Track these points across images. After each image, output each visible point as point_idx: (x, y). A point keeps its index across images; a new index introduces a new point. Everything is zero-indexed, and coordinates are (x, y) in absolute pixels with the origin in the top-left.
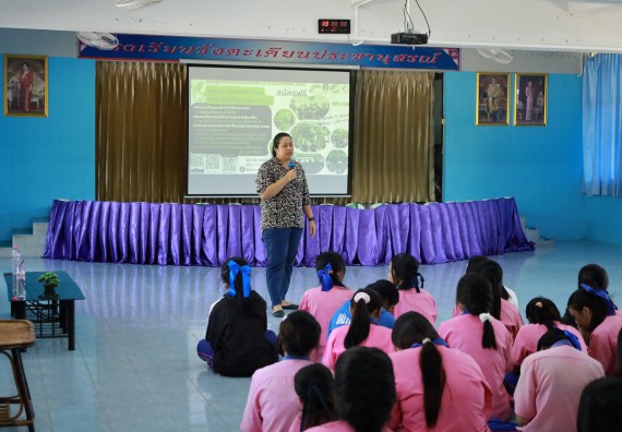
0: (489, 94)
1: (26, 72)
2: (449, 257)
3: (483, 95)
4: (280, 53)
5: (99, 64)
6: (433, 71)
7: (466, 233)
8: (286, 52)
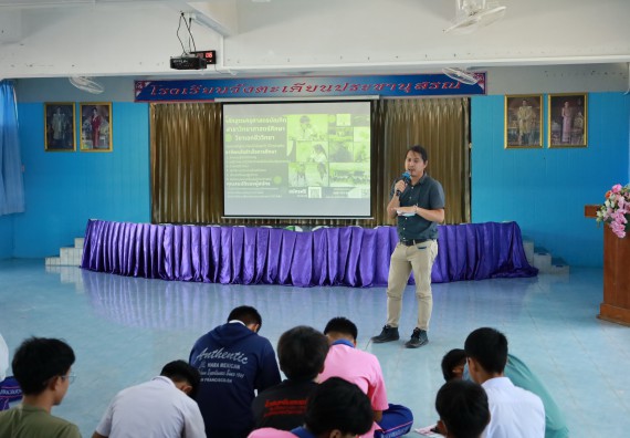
8: (309, 88)
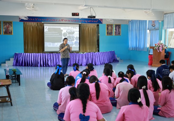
0: (109, 29)
1: (8, 25)
2: (101, 64)
3: (108, 29)
4: (64, 20)
5: (24, 23)
6: (97, 24)
7: (104, 59)
8: (65, 20)
